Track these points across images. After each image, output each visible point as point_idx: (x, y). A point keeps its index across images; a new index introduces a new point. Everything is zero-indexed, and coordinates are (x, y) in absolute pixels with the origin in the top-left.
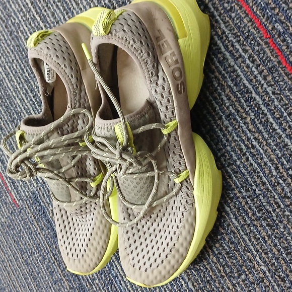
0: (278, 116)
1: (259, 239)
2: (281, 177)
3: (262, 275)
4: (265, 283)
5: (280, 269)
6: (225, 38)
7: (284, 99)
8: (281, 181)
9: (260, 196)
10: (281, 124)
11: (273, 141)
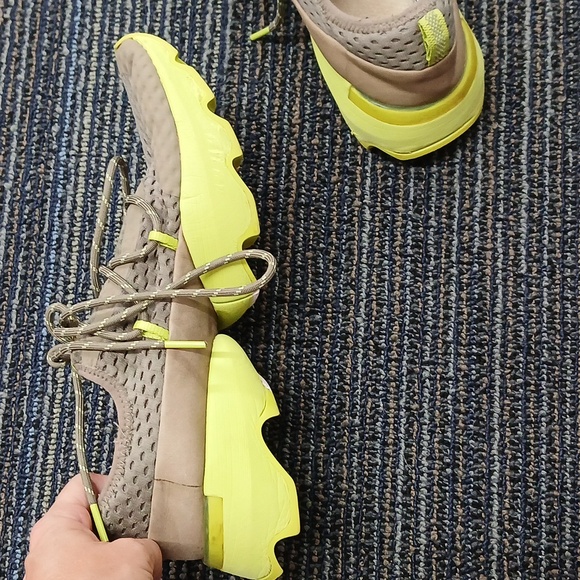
0: (536, 150)
1: (384, 281)
2: (480, 223)
3: (350, 329)
4: (346, 342)
5: (385, 334)
6: (539, 11)
7: (560, 135)
8: (477, 228)
9: (432, 229)
10: (532, 161)
11: (506, 175)
